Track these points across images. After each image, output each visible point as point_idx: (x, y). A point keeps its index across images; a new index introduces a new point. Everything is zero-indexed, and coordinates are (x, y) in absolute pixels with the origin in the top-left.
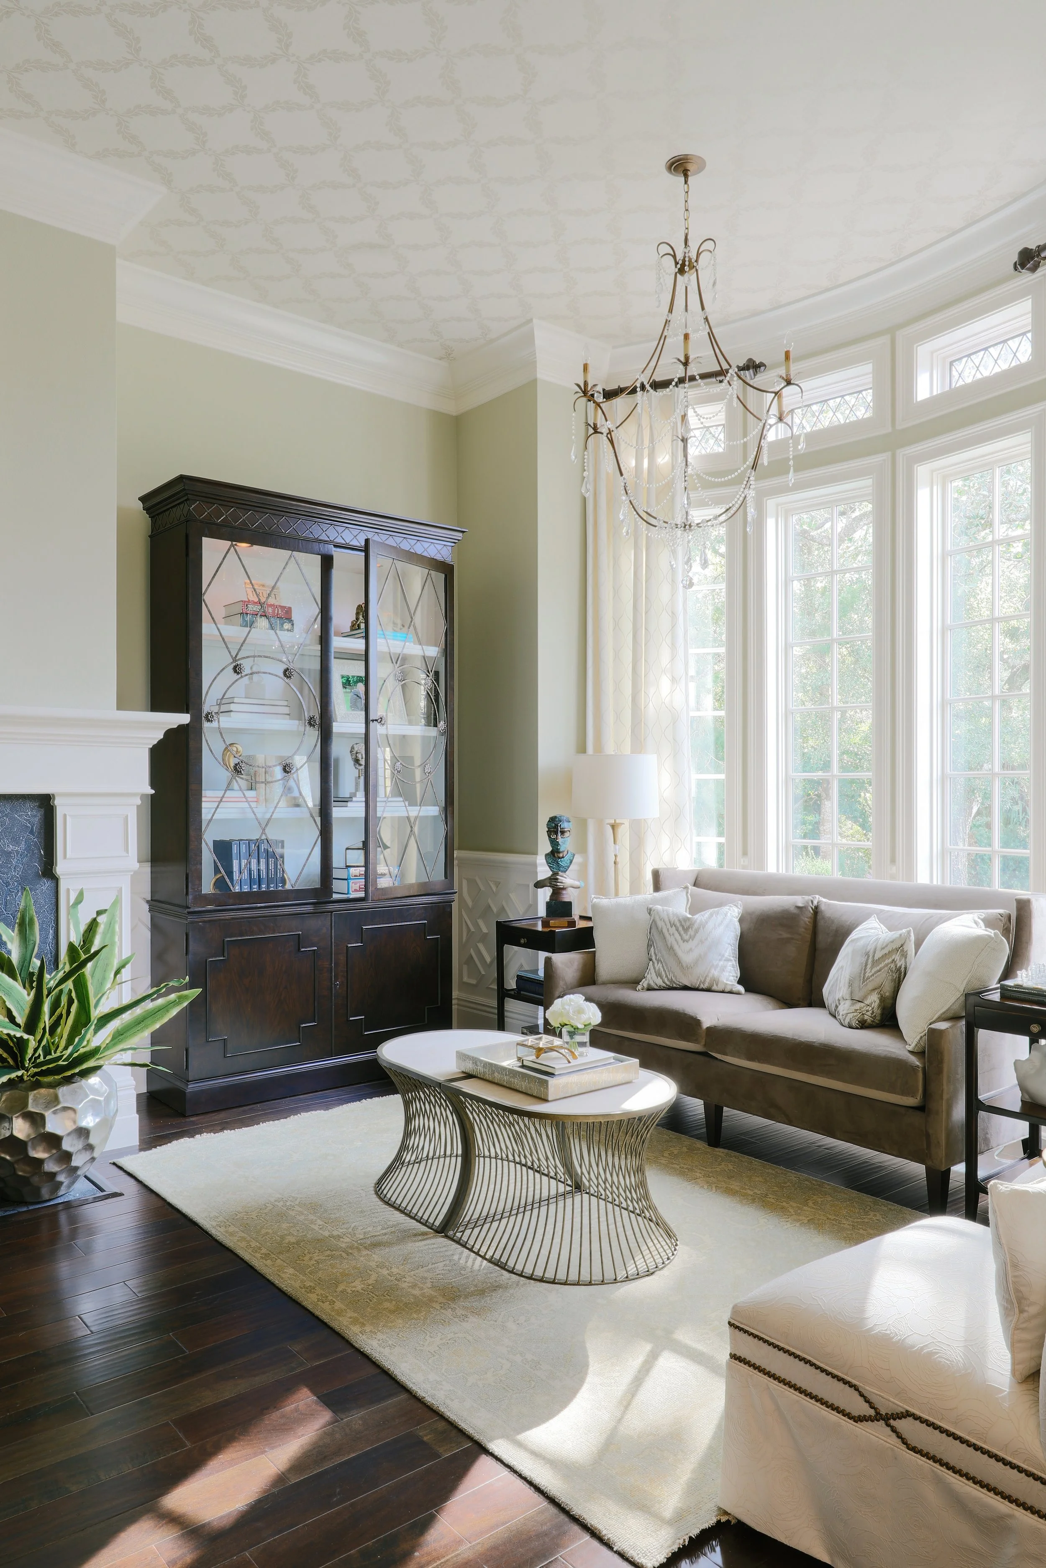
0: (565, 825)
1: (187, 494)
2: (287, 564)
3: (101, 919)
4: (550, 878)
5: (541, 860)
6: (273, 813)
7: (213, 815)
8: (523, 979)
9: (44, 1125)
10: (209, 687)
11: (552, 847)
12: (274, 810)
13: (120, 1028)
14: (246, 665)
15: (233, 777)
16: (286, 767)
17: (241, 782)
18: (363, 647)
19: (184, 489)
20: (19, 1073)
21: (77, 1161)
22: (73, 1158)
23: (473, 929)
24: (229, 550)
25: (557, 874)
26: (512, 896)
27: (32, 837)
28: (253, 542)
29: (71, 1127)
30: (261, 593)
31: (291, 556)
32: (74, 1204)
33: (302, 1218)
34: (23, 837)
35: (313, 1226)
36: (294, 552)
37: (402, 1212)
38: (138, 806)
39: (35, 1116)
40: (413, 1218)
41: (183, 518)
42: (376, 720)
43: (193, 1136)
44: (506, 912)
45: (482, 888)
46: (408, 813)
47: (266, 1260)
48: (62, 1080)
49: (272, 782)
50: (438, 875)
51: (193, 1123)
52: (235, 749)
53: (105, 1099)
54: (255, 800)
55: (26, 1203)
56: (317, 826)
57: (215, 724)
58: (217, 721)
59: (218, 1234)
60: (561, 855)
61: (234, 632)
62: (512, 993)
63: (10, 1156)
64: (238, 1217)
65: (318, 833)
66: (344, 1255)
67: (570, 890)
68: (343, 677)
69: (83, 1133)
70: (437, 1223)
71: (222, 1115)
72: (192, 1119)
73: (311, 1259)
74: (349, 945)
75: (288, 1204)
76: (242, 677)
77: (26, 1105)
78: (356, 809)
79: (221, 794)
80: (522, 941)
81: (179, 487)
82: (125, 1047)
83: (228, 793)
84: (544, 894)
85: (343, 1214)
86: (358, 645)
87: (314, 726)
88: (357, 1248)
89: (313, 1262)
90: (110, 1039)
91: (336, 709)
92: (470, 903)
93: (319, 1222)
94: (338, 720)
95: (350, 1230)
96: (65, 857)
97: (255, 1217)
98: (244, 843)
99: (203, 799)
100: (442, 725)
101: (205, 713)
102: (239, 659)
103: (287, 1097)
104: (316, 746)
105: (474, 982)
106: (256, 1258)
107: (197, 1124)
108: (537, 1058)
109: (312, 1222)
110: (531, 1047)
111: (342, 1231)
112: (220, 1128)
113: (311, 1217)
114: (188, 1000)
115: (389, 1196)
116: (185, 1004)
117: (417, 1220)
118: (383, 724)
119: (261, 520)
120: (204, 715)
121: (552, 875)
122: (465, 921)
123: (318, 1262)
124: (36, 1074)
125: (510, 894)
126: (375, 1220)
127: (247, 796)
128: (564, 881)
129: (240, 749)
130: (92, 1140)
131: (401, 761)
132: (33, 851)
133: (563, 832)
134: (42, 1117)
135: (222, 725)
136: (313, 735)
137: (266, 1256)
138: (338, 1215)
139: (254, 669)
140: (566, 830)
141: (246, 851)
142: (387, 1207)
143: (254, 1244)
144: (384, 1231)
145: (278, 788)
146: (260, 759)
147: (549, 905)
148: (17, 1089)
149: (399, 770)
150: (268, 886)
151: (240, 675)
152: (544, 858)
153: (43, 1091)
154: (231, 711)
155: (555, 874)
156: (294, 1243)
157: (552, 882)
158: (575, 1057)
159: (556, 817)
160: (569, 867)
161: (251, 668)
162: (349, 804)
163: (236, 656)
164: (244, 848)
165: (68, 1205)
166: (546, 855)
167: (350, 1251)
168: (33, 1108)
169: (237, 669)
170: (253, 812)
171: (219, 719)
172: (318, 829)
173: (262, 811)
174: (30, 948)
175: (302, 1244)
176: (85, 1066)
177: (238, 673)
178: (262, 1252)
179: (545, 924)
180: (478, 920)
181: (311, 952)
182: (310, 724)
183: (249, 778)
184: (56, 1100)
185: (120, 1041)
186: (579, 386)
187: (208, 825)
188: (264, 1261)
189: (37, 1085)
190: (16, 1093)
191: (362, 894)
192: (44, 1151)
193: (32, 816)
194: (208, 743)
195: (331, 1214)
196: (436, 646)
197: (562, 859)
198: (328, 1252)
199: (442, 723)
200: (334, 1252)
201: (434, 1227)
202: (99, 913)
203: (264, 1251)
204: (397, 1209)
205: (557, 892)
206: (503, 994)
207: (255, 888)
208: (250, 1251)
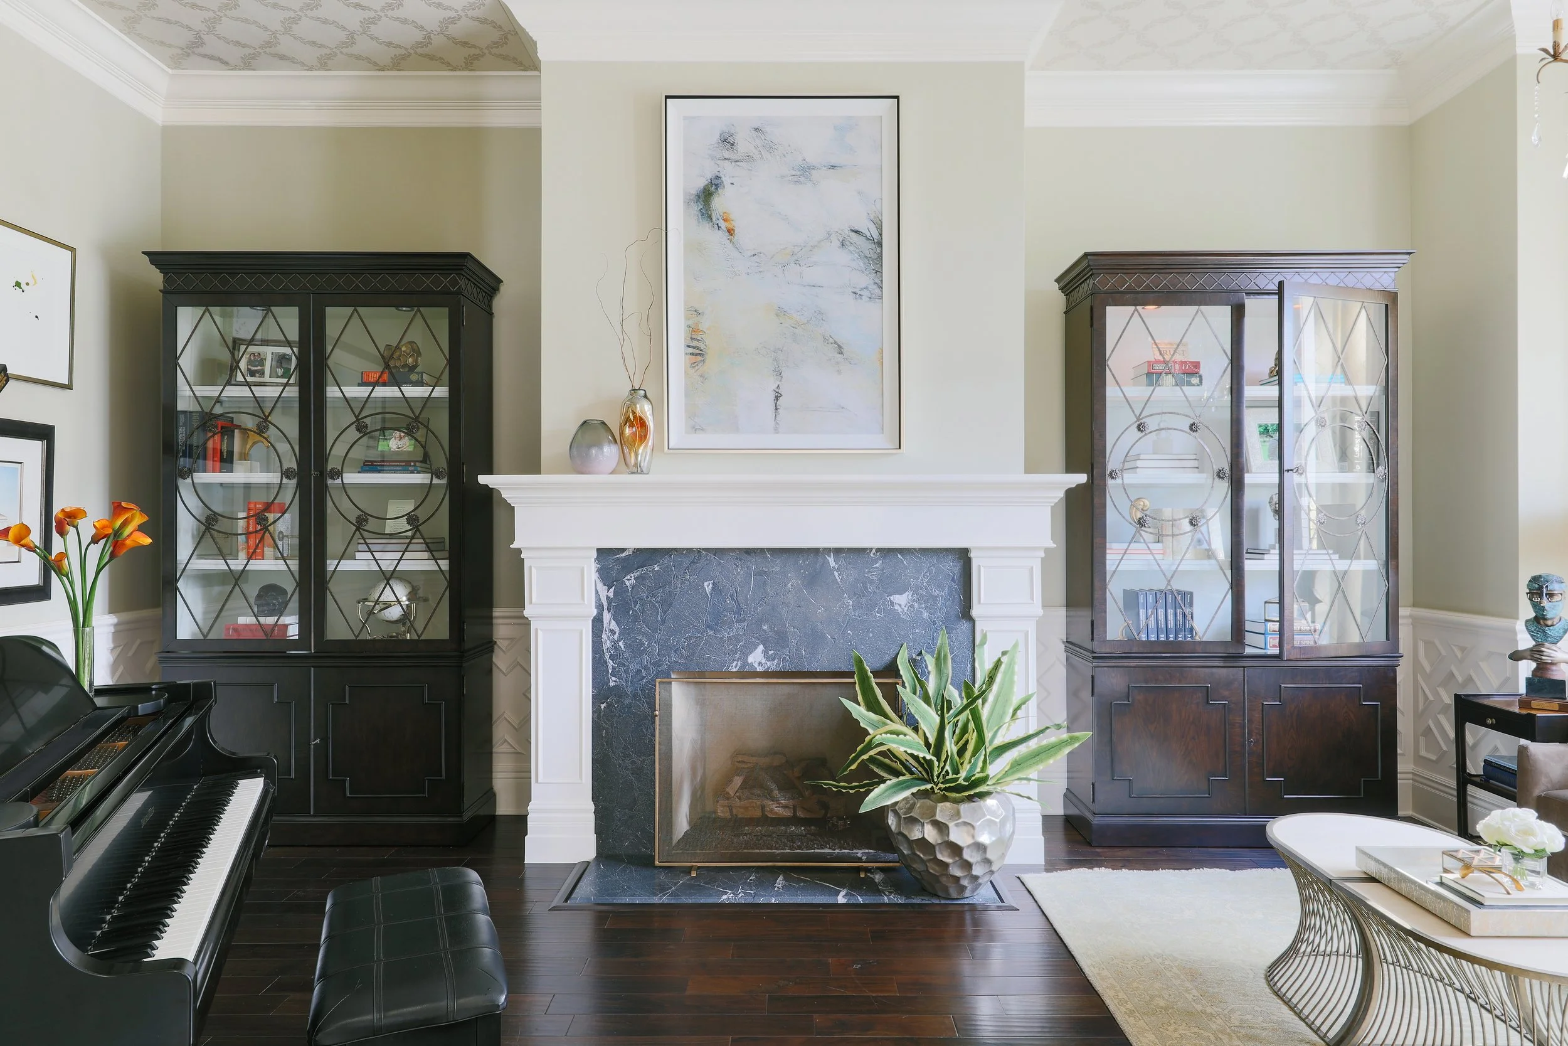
0: (1555, 587)
1: (1092, 269)
2: (1193, 319)
3: (1005, 659)
4: (1531, 650)
5: (1520, 626)
6: (1179, 565)
7: (1117, 567)
8: (1493, 766)
9: (948, 835)
10: (1113, 447)
11: (1535, 612)
12: (1180, 562)
13: (1017, 759)
14: (1151, 424)
15: (1138, 531)
16: (1192, 520)
17: (1147, 535)
18: (1277, 394)
19: (1089, 266)
20: (929, 786)
21: (977, 871)
22: (973, 868)
23: (1431, 698)
24: (1133, 314)
25: (1542, 645)
26: (1483, 665)
27: (954, 584)
28: (1159, 303)
29: (970, 841)
30: (1168, 352)
31: (1197, 312)
32: (979, 908)
33: (1178, 982)
34: (947, 584)
35: (1187, 995)
36: (1201, 307)
37: (1292, 1009)
38: (1042, 558)
39: (941, 825)
40: (1303, 1020)
41: (1089, 292)
42: (1292, 470)
43: (1092, 868)
44: (1475, 683)
45: (1444, 653)
46: (1334, 567)
47: (1129, 1017)
48: (965, 797)
49: (1177, 535)
50: (1378, 635)
51: (1098, 854)
52: (1142, 503)
53: (1000, 821)
54: (1161, 552)
55: (939, 896)
56: (1227, 579)
57: (1119, 481)
58: (1121, 478)
59: (1091, 975)
60: (1549, 623)
61: (1138, 392)
62: (1478, 780)
63: (923, 855)
64: (1114, 962)
65: (1228, 586)
66: (1212, 1038)
67: (1563, 666)
68: (1260, 426)
69: (980, 847)
70: (1331, 1035)
71: (1127, 852)
72: (1098, 850)
73: (1175, 1030)
74: (1265, 703)
75: (1167, 962)
76: (1146, 434)
77: (935, 814)
78: (1271, 562)
79: (1125, 546)
80: (1489, 721)
81: (1084, 264)
82: (1022, 777)
83: (1133, 545)
84: (1526, 668)
85: (1222, 991)
86: (1272, 391)
87: (1223, 478)
88: (1229, 1034)
89: (1176, 1035)
90: (1008, 767)
91: (1251, 460)
92: (1428, 668)
93: (1195, 993)
94: (1253, 470)
95: (1226, 1012)
96: (979, 602)
97: (1129, 967)
98: (1151, 594)
99: (1108, 551)
100: (1381, 470)
101: (1109, 471)
102: (1143, 418)
103: (1195, 847)
104: (1225, 497)
105: (1434, 758)
106: (1120, 1012)
107: (1101, 856)
108: (1463, 878)
109: (1187, 991)
110: (1460, 860)
111: (1217, 1009)
112: (1121, 865)
113: (1187, 984)
114: (1079, 741)
115: (1279, 985)
116: (1077, 745)
117: (1307, 1024)
118: (1301, 474)
119: (1166, 280)
120: (1108, 473)
121: (1534, 646)
122: (1422, 688)
123: (1182, 1036)
124: (946, 789)
125: (1480, 663)
126: (1257, 1008)
127: (1151, 548)
128: (1552, 655)
129: (1147, 503)
130: (990, 855)
131: (1324, 512)
132: (954, 597)
133: (1551, 595)
134: (947, 827)
135: (1126, 481)
136: (1224, 487)
137: (1131, 1013)
138: (1217, 990)
139: (1162, 426)
140: (1556, 592)
141: (1153, 601)
142: (1275, 997)
143: (1121, 995)
144: (1265, 1025)
145: (1186, 540)
146: (1167, 513)
147: (1529, 682)
148: (929, 799)
149: (1322, 521)
150: (1176, 636)
151: (1144, 433)
152: (1524, 624)
153: (948, 804)
154: (1137, 467)
155: (1539, 645)
156: (1162, 1008)
157: (1535, 654)
158: (1520, 888)
159: (1540, 576)
160: (1561, 638)
161: (1159, 425)
162: (1266, 556)
163: (1140, 415)
164: (1150, 599)
165: (973, 907)
166: (1527, 621)
167: (1220, 1036)
168: (940, 817)
169: (1140, 428)
170: (1158, 564)
171: (1122, 476)
172: (1229, 582)
173: (1168, 564)
174: (944, 680)
175: (1170, 1011)
176: (978, 790)
177: (1142, 431)
178: (1128, 1006)
179: (1524, 704)
180: (1438, 688)
181: (1221, 706)
182: (1220, 477)
183: (1156, 531)
184: (958, 814)
185: (1018, 771)
186: (1545, 51)
187: (1112, 576)
188: (1127, 1017)
189: (945, 799)
190: (928, 802)
191: (1276, 651)
192: (949, 856)
193: (952, 566)
194: (1112, 499)
195: (1210, 987)
196: (1372, 385)
197: (1551, 628)
198: (1196, 1030)
199: (1381, 468)
200: (1202, 1031)
201: (1326, 1039)
202: (1004, 653)
203: (1130, 1006)
204: (1287, 1003)
205: (1542, 667)
206: (1464, 779)
207: (1163, 638)
208: (1116, 1002)
